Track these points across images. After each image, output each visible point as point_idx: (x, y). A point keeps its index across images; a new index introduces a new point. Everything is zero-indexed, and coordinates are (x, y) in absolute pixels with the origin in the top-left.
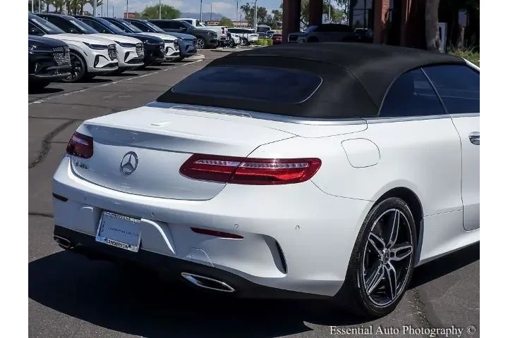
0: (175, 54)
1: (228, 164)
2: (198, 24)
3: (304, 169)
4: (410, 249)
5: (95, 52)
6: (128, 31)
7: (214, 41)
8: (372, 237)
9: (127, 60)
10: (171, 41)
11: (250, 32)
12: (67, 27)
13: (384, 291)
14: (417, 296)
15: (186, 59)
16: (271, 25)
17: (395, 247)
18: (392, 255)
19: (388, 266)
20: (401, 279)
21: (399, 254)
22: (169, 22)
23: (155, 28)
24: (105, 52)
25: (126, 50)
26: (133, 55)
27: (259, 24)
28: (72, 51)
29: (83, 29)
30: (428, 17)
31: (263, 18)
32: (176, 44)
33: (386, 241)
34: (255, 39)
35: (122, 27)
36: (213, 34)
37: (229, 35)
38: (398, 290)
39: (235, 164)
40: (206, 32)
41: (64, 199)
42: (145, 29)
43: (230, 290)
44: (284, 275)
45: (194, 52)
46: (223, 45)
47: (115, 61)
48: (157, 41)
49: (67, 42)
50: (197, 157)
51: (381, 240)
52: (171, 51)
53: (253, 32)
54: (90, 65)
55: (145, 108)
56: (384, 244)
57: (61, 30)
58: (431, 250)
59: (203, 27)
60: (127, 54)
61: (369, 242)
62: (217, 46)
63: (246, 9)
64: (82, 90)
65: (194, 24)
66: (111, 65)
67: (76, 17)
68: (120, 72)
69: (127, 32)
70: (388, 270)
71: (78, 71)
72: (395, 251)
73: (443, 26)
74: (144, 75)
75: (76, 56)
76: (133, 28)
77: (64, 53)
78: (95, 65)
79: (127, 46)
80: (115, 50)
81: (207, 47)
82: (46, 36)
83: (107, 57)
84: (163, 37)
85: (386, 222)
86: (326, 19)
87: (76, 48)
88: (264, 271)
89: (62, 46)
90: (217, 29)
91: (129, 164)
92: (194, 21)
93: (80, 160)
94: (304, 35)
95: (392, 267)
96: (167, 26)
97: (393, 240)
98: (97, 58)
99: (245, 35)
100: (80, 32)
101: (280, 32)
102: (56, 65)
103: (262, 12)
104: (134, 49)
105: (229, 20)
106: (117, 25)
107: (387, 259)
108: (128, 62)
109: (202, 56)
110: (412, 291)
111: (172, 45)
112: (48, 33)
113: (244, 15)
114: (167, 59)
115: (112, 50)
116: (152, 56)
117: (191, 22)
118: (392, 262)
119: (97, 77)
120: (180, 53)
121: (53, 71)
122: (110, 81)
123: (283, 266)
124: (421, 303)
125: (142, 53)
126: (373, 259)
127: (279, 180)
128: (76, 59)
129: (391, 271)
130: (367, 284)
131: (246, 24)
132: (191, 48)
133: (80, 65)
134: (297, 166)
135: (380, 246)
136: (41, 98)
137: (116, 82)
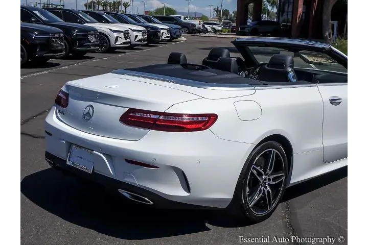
0: (167, 37)
1: (152, 116)
2: (185, 19)
3: (204, 121)
4: (283, 176)
5: (116, 35)
6: (139, 22)
7: (194, 30)
8: (254, 168)
9: (136, 40)
10: (166, 29)
11: (217, 24)
12: (100, 19)
13: (262, 204)
14: (288, 208)
15: (175, 40)
16: (232, 20)
17: (272, 174)
18: (269, 180)
19: (266, 187)
20: (275, 197)
21: (274, 179)
22: (167, 16)
23: (157, 21)
24: (121, 35)
25: (135, 34)
26: (140, 37)
27: (224, 20)
29: (110, 20)
30: (325, 17)
31: (227, 16)
32: (168, 31)
33: (265, 171)
34: (220, 28)
35: (136, 20)
36: (194, 25)
37: (203, 26)
38: (272, 205)
39: (156, 117)
40: (190, 23)
41: (50, 135)
42: (150, 21)
43: (150, 203)
44: (188, 194)
45: (179, 36)
47: (128, 40)
48: (156, 28)
49: (97, 28)
50: (131, 110)
51: (261, 171)
52: (165, 35)
53: (219, 24)
54: (112, 42)
55: (110, 74)
56: (263, 173)
58: (299, 175)
59: (188, 21)
60: (137, 36)
61: (252, 172)
62: (196, 33)
63: (216, 10)
64: (106, 57)
65: (182, 19)
66: (125, 43)
67: (107, 13)
68: (132, 47)
70: (266, 190)
71: (104, 46)
72: (272, 177)
73: (335, 23)
74: (146, 50)
75: (103, 37)
76: (142, 20)
77: (95, 35)
78: (115, 43)
79: (136, 32)
80: (128, 34)
81: (189, 33)
82: (86, 24)
83: (123, 37)
84: (160, 26)
85: (266, 156)
86: (264, 17)
87: (102, 31)
88: (175, 191)
89: (95, 30)
90: (196, 22)
91: (88, 113)
92: (183, 17)
93: (61, 108)
94: (249, 27)
95: (268, 188)
96: (164, 20)
97: (270, 169)
98: (117, 38)
99: (214, 26)
100: (109, 22)
101: (234, 24)
102: (90, 42)
103: (226, 13)
104: (140, 34)
105: (206, 17)
106: (135, 19)
107: (265, 183)
108: (137, 41)
109: (185, 39)
110: (285, 204)
111: (165, 31)
112: (88, 22)
113: (215, 14)
114: (163, 40)
115: (126, 34)
116: (152, 37)
117: (180, 17)
118: (269, 185)
119: (117, 50)
120: (171, 36)
121: (89, 46)
122: (125, 53)
123: (187, 188)
124: (290, 212)
125: (146, 36)
126: (255, 184)
127: (186, 129)
128: (104, 39)
129: (268, 191)
130: (250, 200)
131: (217, 20)
132: (178, 33)
133: (106, 42)
134: (200, 119)
135: (260, 174)
136: (79, 62)
137: (128, 53)
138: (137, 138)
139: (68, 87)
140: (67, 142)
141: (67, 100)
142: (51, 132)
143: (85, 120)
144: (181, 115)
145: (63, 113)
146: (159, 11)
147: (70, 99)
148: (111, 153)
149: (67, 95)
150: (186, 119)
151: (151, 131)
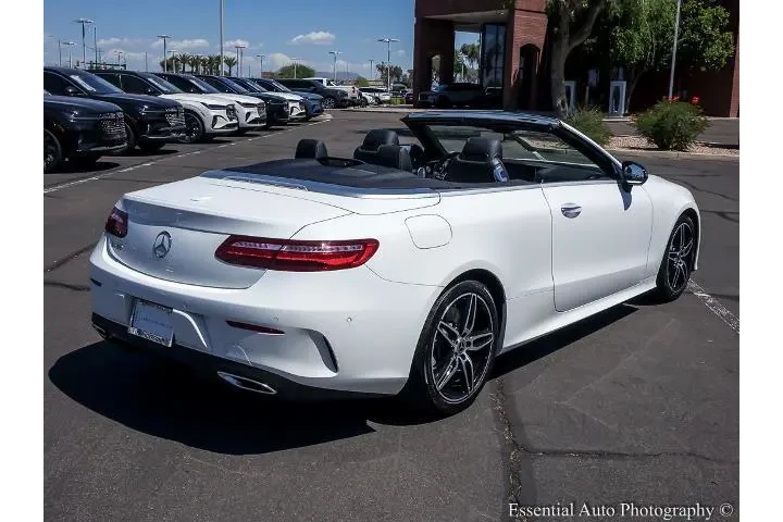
0: (301, 114)
1: (270, 247)
2: (329, 84)
3: (357, 253)
4: (490, 336)
5: (213, 113)
6: (252, 90)
7: (345, 101)
8: (442, 326)
9: (248, 121)
10: (297, 101)
11: (382, 91)
12: (185, 86)
13: (457, 385)
14: (501, 388)
15: (313, 119)
16: (406, 84)
17: (471, 335)
18: (469, 344)
19: (463, 357)
20: (478, 372)
21: (476, 343)
22: (298, 79)
23: (281, 87)
24: (223, 113)
25: (247, 110)
26: (255, 115)
27: (394, 83)
28: (187, 111)
29: (203, 89)
31: (398, 77)
32: (301, 103)
33: (461, 330)
34: (388, 98)
35: (246, 87)
36: (344, 94)
37: (360, 95)
38: (475, 383)
39: (276, 248)
40: (337, 91)
41: (99, 284)
42: (271, 88)
43: (271, 392)
44: (335, 374)
45: (320, 112)
46: (354, 105)
47: (235, 121)
48: (281, 100)
49: (181, 102)
50: (234, 238)
51: (455, 330)
52: (296, 111)
53: (386, 91)
54: (208, 125)
56: (458, 333)
57: (178, 90)
58: (516, 334)
59: (334, 87)
60: (249, 114)
61: (439, 334)
62: (349, 106)
63: (381, 68)
64: (197, 152)
65: (325, 84)
66: (228, 126)
67: (199, 76)
68: (241, 132)
69: (251, 92)
70: (463, 362)
71: (195, 132)
72: (472, 339)
73: (572, 85)
74: (267, 136)
75: (191, 116)
76: (257, 87)
77: (177, 113)
78: (213, 126)
79: (247, 107)
80: (234, 110)
81: (337, 106)
82: (163, 96)
83: (226, 117)
84: (287, 96)
85: (462, 306)
86: (459, 78)
87: (192, 108)
88: (311, 369)
89: (176, 105)
90: (348, 89)
91: (162, 245)
92: (325, 80)
93: (117, 239)
95: (467, 358)
96: (293, 86)
97: (469, 327)
98: (215, 118)
99: (377, 95)
100: (200, 92)
101: (410, 91)
102: (170, 126)
103: (396, 72)
104: (255, 109)
105: (364, 79)
106: (244, 86)
107: (462, 350)
108: (250, 123)
109: (330, 116)
110: (496, 381)
111: (297, 105)
112: (166, 93)
113: (379, 75)
114: (292, 120)
115: (231, 110)
116: (275, 115)
117: (322, 81)
118: (467, 352)
119: (216, 139)
120: (306, 113)
121: (168, 133)
122: (230, 142)
123: (332, 363)
124: (504, 395)
125: (265, 114)
126: (444, 352)
127: (326, 265)
129: (467, 363)
130: (437, 379)
131: (382, 83)
132: (318, 108)
133: (198, 126)
134: (349, 248)
135: (453, 336)
136: (152, 160)
137: (236, 143)
138: (245, 284)
139: (127, 203)
140: (127, 295)
141: (125, 224)
142: (101, 279)
143: (157, 258)
144: (317, 244)
145: (118, 247)
146: (286, 70)
147: (130, 223)
148: (203, 312)
149: (125, 217)
150: (327, 249)
151: (269, 271)
